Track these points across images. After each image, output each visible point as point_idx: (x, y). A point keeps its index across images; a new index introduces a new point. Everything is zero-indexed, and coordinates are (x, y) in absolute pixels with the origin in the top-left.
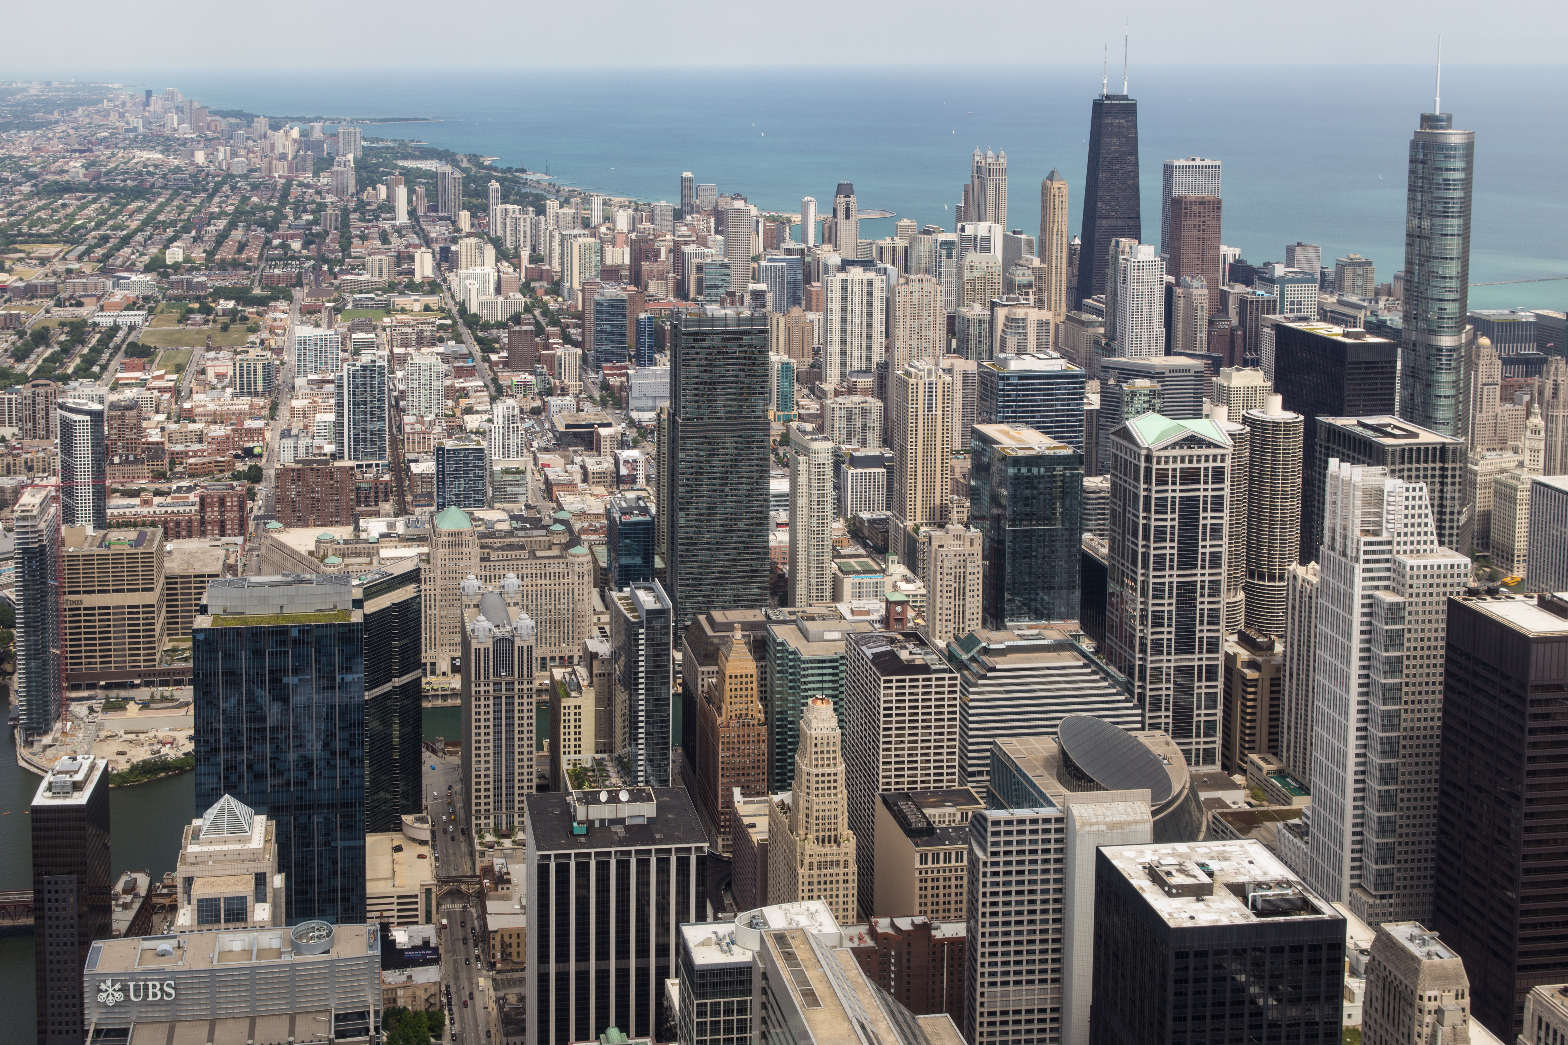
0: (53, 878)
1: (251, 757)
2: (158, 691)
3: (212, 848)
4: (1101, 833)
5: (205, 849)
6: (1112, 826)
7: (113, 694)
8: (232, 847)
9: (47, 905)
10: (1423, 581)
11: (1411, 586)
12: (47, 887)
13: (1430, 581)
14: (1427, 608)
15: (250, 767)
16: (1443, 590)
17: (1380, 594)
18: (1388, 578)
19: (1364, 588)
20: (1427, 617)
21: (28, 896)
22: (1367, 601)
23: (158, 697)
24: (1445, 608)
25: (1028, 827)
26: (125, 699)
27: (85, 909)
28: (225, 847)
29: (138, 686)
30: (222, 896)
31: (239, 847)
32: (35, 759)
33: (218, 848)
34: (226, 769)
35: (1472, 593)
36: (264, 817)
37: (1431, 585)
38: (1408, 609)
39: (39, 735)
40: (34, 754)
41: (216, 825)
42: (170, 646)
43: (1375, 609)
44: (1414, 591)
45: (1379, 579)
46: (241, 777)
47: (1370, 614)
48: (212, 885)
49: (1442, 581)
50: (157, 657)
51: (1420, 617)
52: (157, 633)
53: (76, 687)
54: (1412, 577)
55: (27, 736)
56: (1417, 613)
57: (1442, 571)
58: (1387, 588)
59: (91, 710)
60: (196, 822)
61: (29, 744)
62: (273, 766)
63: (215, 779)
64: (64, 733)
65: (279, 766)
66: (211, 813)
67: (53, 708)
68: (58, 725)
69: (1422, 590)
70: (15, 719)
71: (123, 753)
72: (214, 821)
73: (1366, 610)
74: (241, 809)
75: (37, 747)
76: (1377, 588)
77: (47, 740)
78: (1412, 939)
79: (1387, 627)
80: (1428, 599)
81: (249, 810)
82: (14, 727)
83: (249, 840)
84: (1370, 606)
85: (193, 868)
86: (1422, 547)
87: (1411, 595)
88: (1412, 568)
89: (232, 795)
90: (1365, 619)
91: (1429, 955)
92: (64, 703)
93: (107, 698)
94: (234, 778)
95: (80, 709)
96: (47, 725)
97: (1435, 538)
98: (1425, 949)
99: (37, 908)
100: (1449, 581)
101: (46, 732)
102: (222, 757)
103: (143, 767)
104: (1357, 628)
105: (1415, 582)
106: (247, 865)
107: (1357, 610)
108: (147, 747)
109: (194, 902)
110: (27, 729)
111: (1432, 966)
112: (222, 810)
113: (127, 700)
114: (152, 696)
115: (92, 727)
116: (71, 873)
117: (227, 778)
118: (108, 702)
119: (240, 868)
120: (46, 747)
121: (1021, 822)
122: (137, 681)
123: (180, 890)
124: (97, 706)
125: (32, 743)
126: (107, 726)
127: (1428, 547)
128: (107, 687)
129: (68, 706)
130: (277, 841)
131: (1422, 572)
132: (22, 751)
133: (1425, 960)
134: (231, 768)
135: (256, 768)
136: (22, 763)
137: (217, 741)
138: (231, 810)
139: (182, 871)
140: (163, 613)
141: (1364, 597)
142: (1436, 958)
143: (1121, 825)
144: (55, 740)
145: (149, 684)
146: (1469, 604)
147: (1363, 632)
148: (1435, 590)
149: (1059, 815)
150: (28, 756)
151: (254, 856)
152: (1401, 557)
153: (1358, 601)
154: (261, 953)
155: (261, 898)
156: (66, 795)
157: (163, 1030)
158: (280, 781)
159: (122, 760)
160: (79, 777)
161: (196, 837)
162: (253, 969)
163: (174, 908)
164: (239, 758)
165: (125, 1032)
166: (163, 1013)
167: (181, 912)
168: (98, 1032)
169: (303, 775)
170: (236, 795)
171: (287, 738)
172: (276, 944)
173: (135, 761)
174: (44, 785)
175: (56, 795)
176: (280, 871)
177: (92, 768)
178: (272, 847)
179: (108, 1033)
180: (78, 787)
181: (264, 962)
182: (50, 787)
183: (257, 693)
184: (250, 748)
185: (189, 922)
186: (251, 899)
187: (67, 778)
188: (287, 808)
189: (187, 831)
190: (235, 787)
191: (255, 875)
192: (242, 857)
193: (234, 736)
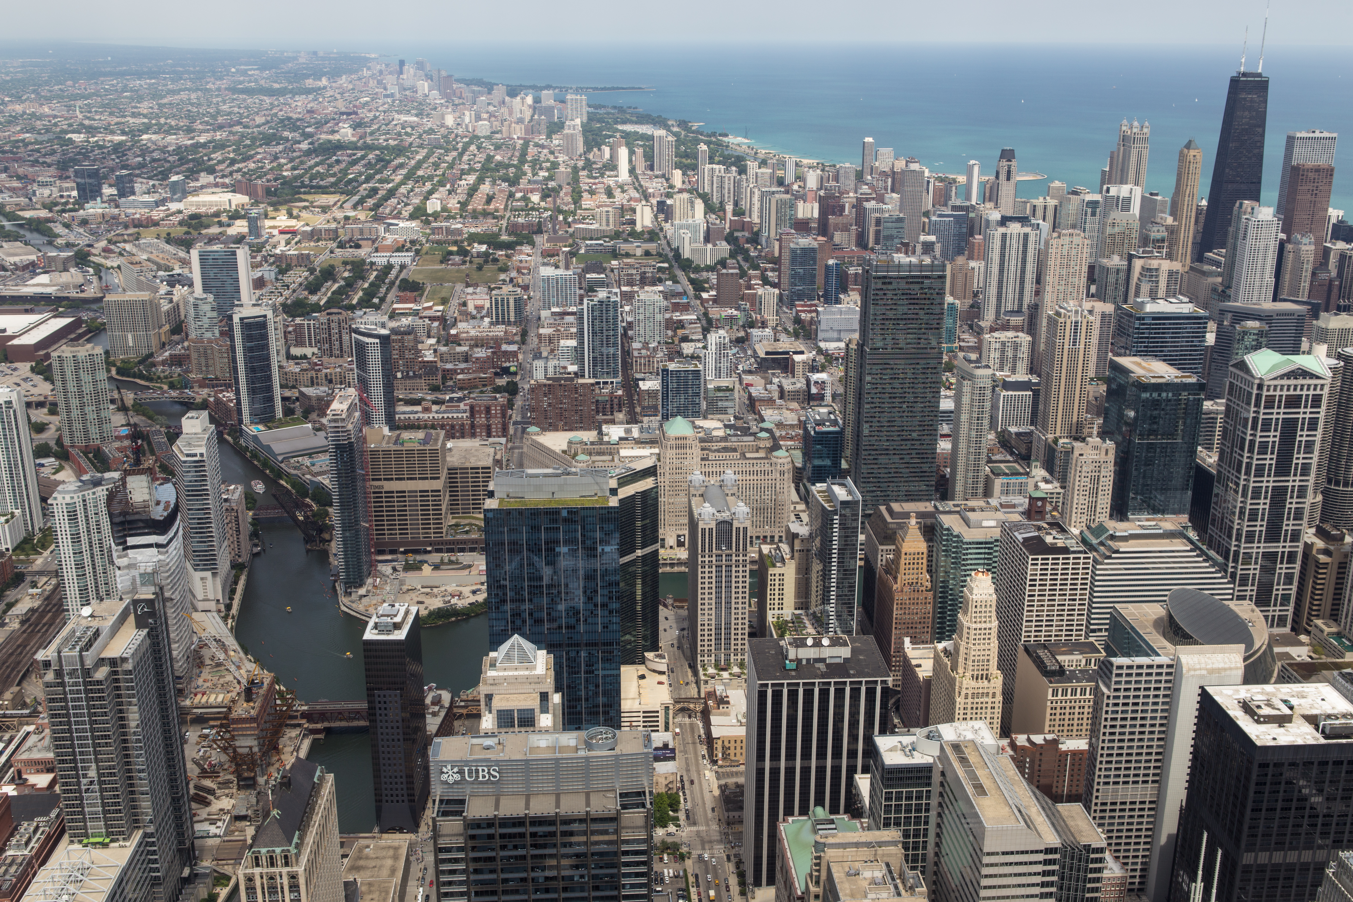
0: (382, 693)
1: (532, 607)
2: (446, 557)
3: (506, 673)
4: (1202, 676)
5: (501, 674)
6: (1211, 671)
7: (411, 558)
8: (521, 673)
9: (378, 712)
12: (377, 699)
15: (531, 614)
21: (364, 706)
23: (446, 560)
25: (1144, 671)
26: (420, 562)
27: (407, 716)
28: (516, 673)
29: (430, 552)
30: (515, 709)
31: (527, 673)
32: (354, 606)
33: (511, 673)
34: (513, 615)
36: (545, 652)
39: (356, 587)
40: (352, 602)
41: (508, 657)
42: (453, 522)
46: (524, 621)
48: (508, 700)
50: (444, 530)
52: (443, 512)
53: (381, 552)
55: (346, 588)
59: (394, 569)
60: (493, 654)
61: (348, 594)
62: (549, 614)
63: (503, 623)
64: (375, 587)
65: (554, 614)
66: (504, 648)
67: (365, 568)
68: (370, 581)
70: (337, 575)
71: (423, 603)
72: (507, 654)
74: (527, 645)
75: (354, 596)
77: (362, 591)
82: (335, 581)
83: (534, 668)
85: (492, 688)
89: (518, 635)
92: (373, 564)
93: (406, 561)
94: (518, 622)
95: (386, 569)
96: (361, 580)
99: (371, 714)
101: (361, 586)
102: (508, 607)
103: (438, 613)
106: (533, 686)
108: (439, 599)
109: (495, 713)
110: (345, 583)
112: (513, 645)
113: (422, 562)
114: (442, 560)
115: (396, 582)
116: (395, 689)
117: (513, 622)
118: (407, 563)
119: (528, 688)
120: (362, 597)
121: (1140, 667)
122: (429, 549)
123: (483, 703)
124: (399, 567)
125: (350, 594)
126: (408, 581)
128: (405, 552)
129: (376, 566)
130: (554, 670)
132: (343, 600)
134: (516, 614)
135: (536, 615)
136: (344, 609)
137: (505, 595)
138: (520, 646)
139: (483, 689)
140: (447, 497)
143: (1219, 670)
144: (368, 591)
145: (439, 551)
149: (1170, 662)
150: (348, 603)
151: (539, 680)
154: (562, 749)
155: (545, 710)
156: (389, 632)
157: (491, 801)
158: (555, 625)
159: (422, 607)
160: (398, 619)
161: (493, 665)
162: (557, 760)
163: (478, 716)
164: (522, 608)
165: (462, 802)
166: (490, 789)
167: (484, 719)
168: (441, 801)
169: (572, 621)
170: (523, 635)
171: (560, 593)
172: (573, 743)
173: (432, 608)
174: (371, 624)
175: (381, 632)
176: (557, 691)
177: (407, 613)
178: (552, 673)
179: (449, 802)
180: (397, 626)
181: (565, 755)
182: (376, 626)
183: (536, 559)
184: (530, 600)
185: (490, 727)
186: (537, 711)
187: (389, 620)
188: (560, 645)
189: (486, 660)
190: (521, 629)
191: (541, 693)
192: (528, 681)
193: (518, 591)
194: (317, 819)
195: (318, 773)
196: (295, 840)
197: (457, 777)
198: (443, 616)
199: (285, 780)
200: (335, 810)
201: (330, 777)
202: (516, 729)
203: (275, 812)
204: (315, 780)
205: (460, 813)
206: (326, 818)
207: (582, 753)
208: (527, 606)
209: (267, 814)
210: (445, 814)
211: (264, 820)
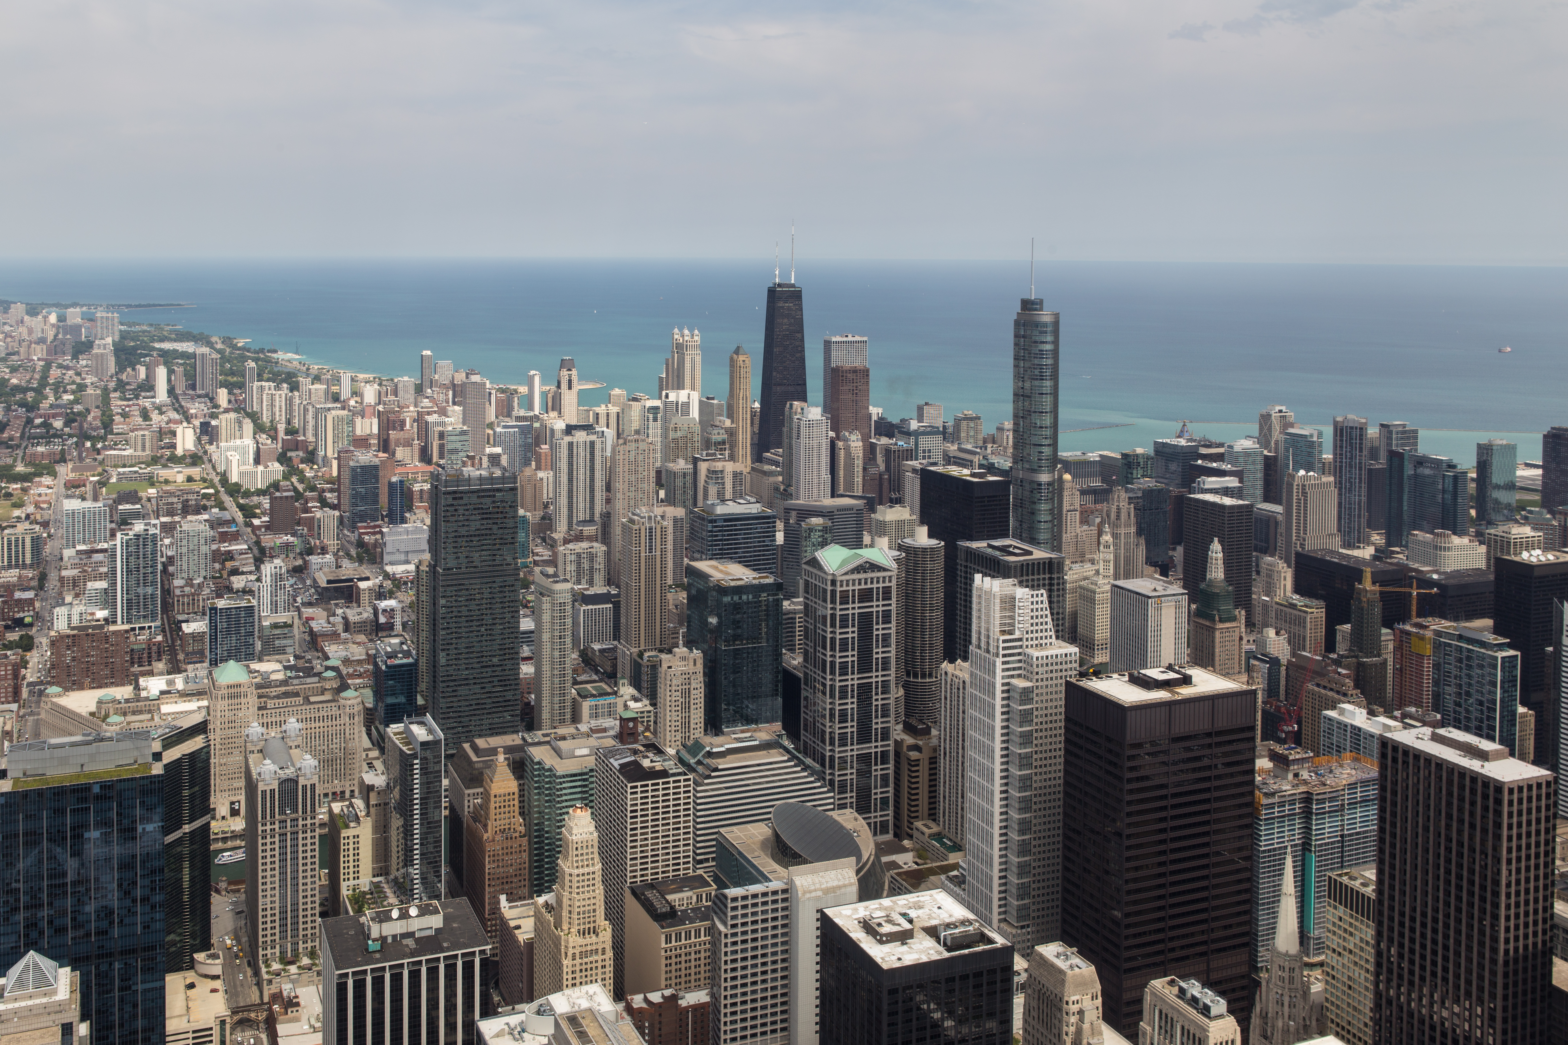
1: (52, 912)
3: (17, 1005)
4: (818, 898)
5: (10, 1006)
6: (827, 891)
8: (38, 1002)
10: (1045, 668)
11: (1037, 673)
13: (1050, 668)
14: (1049, 690)
15: (50, 922)
16: (1060, 674)
17: (1014, 681)
18: (1020, 668)
19: (1003, 677)
20: (1049, 697)
22: (1006, 688)
24: (1063, 688)
25: (760, 900)
28: (30, 1003)
31: (44, 1000)
33: (23, 1004)
34: (26, 927)
35: (1083, 675)
36: (68, 969)
37: (1052, 671)
38: (1036, 691)
41: (20, 982)
43: (1011, 694)
44: (1040, 677)
45: (1014, 669)
46: (41, 933)
47: (1008, 698)
48: (20, 1039)
49: (1059, 667)
51: (1044, 698)
54: (1037, 666)
56: (1042, 694)
57: (1059, 659)
58: (1019, 676)
62: (74, 919)
63: (14, 938)
65: (79, 919)
66: (16, 970)
69: (1045, 676)
72: (19, 979)
73: (1005, 695)
74: (45, 964)
76: (1012, 676)
78: (1058, 956)
79: (1021, 708)
80: (1050, 682)
83: (55, 992)
84: (1008, 691)
86: (1044, 641)
87: (1037, 680)
88: (1037, 658)
89: (34, 951)
90: (1005, 702)
91: (1071, 967)
94: (34, 935)
97: (1053, 633)
98: (1069, 963)
100: (1064, 667)
102: (21, 916)
104: (998, 710)
105: (1040, 670)
106: (52, 1017)
107: (999, 695)
111: (1074, 975)
112: (26, 967)
117: (27, 936)
119: (46, 1021)
121: (755, 896)
127: (1048, 641)
130: (82, 991)
131: (1045, 661)
133: (1069, 972)
134: (31, 925)
135: (57, 922)
137: (17, 900)
138: (36, 965)
141: (1003, 685)
142: (1076, 969)
143: (834, 889)
146: (1081, 683)
147: (1003, 713)
148: (1054, 675)
149: (785, 887)
151: (60, 1007)
152: (1029, 651)
153: (999, 688)
158: (81, 932)
164: (40, 915)
169: (104, 924)
170: (40, 951)
171: (88, 890)
176: (83, 1019)
178: (78, 995)
183: (58, 850)
184: (50, 904)
188: (88, 958)
190: (36, 943)
191: (63, 1025)
192: (47, 1010)
193: (34, 893)
208: (44, 913)
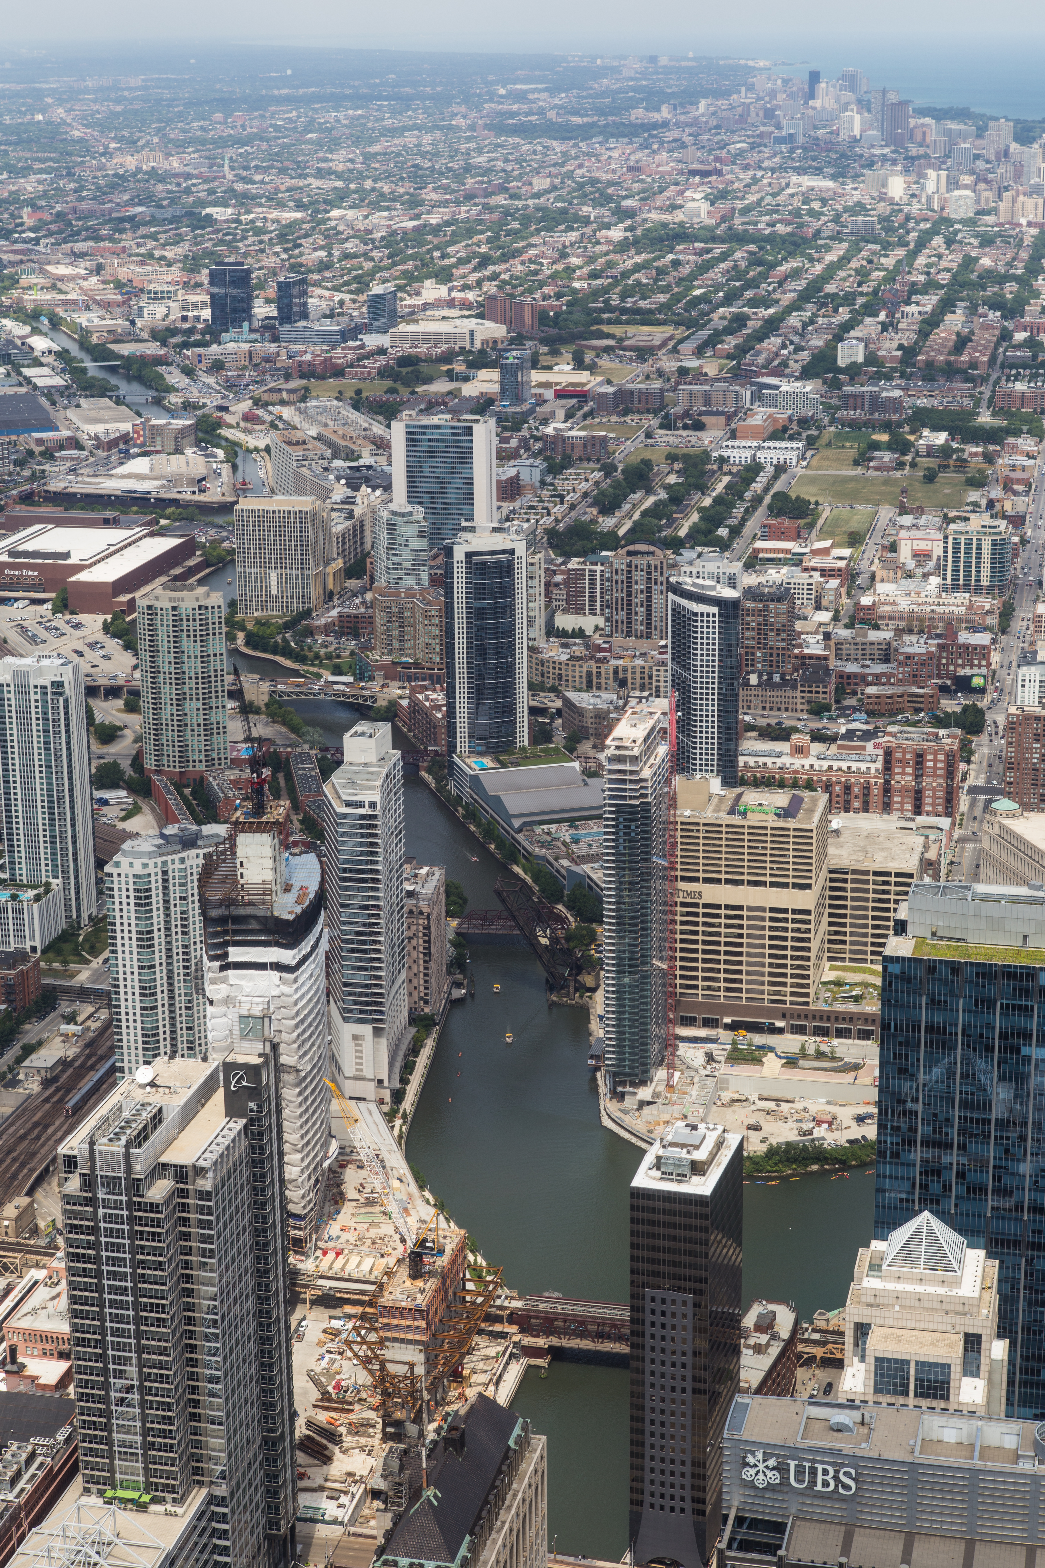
0: (659, 1294)
1: (965, 1160)
2: (812, 1042)
3: (900, 1287)
5: (890, 1286)
7: (744, 1038)
8: (931, 1289)
9: (649, 1330)
12: (649, 1305)
15: (961, 1175)
21: (623, 1314)
23: (811, 1050)
26: (762, 1048)
27: (705, 1346)
28: (920, 1289)
29: (781, 1031)
30: (913, 1358)
31: (941, 1290)
32: (627, 1120)
33: (909, 1288)
34: (925, 1173)
36: (982, 1253)
39: (633, 1084)
40: (625, 1112)
41: (907, 1254)
42: (829, 976)
46: (947, 1187)
48: (899, 1339)
50: (812, 990)
52: (812, 954)
53: (688, 1021)
55: (615, 1084)
59: (711, 1057)
60: (877, 1245)
61: (621, 1097)
62: (997, 1178)
63: (906, 1185)
64: (670, 1087)
65: (1007, 1179)
66: (902, 1234)
67: (655, 1048)
68: (661, 1074)
70: (599, 1057)
71: (756, 1128)
72: (906, 1248)
74: (946, 1235)
75: (630, 1102)
77: (644, 1093)
81: (960, 1239)
82: (597, 1069)
83: (958, 1283)
85: (869, 1311)
89: (931, 1211)
92: (670, 1043)
93: (734, 1043)
94: (935, 1189)
95: (694, 1054)
96: (646, 1072)
99: (636, 1331)
101: (643, 1083)
102: (917, 1155)
103: (786, 1152)
106: (952, 1318)
108: (791, 1124)
109: (873, 1361)
110: (615, 1075)
112: (918, 1233)
113: (765, 1049)
114: (803, 1048)
115: (711, 1082)
116: (685, 1290)
117: (924, 1187)
118: (734, 1050)
119: (941, 1321)
120: (642, 1104)
122: (780, 1023)
123: (849, 1340)
124: (720, 1054)
126: (733, 1085)
128: (733, 1027)
129: (676, 1048)
130: (999, 1292)
132: (608, 1105)
134: (932, 1172)
135: (971, 1178)
136: (607, 1122)
137: (913, 1129)
138: (932, 1234)
139: (852, 1312)
140: (824, 926)
144: (656, 1095)
145: (798, 1030)
150: (617, 1114)
151: (965, 1308)
154: (986, 1451)
155: (971, 1368)
156: (682, 1178)
157: (837, 1535)
158: (1009, 1202)
159: (754, 1137)
160: (701, 1155)
161: (875, 1267)
162: (975, 1472)
163: (838, 1364)
164: (946, 1160)
165: (779, 1528)
166: (837, 1511)
167: (848, 1371)
168: (740, 1521)
170: (941, 1215)
171: (1023, 1138)
172: (1010, 1442)
173: (774, 1141)
174: (649, 1159)
175: (667, 1176)
176: (1000, 1335)
177: (720, 1144)
178: (992, 1298)
179: (755, 1524)
180: (698, 1168)
181: (991, 1465)
182: (658, 1164)
183: (980, 1064)
184: (962, 1147)
185: (860, 1388)
186: (956, 1370)
187: (683, 1153)
188: (1016, 1244)
189: (864, 1256)
190: (938, 1202)
191: (966, 1335)
192: (944, 1306)
193: (939, 1125)
194: (508, 1517)
195: (517, 1431)
196: (463, 1551)
197: (774, 1477)
198: (795, 1160)
199: (455, 1435)
200: (543, 1507)
201: (540, 1442)
202: (911, 1400)
203: (430, 1493)
204: (511, 1443)
205: (772, 1549)
206: (525, 1519)
207: (1026, 1466)
208: (953, 1158)
209: (415, 1494)
210: (745, 1546)
211: (410, 1505)
